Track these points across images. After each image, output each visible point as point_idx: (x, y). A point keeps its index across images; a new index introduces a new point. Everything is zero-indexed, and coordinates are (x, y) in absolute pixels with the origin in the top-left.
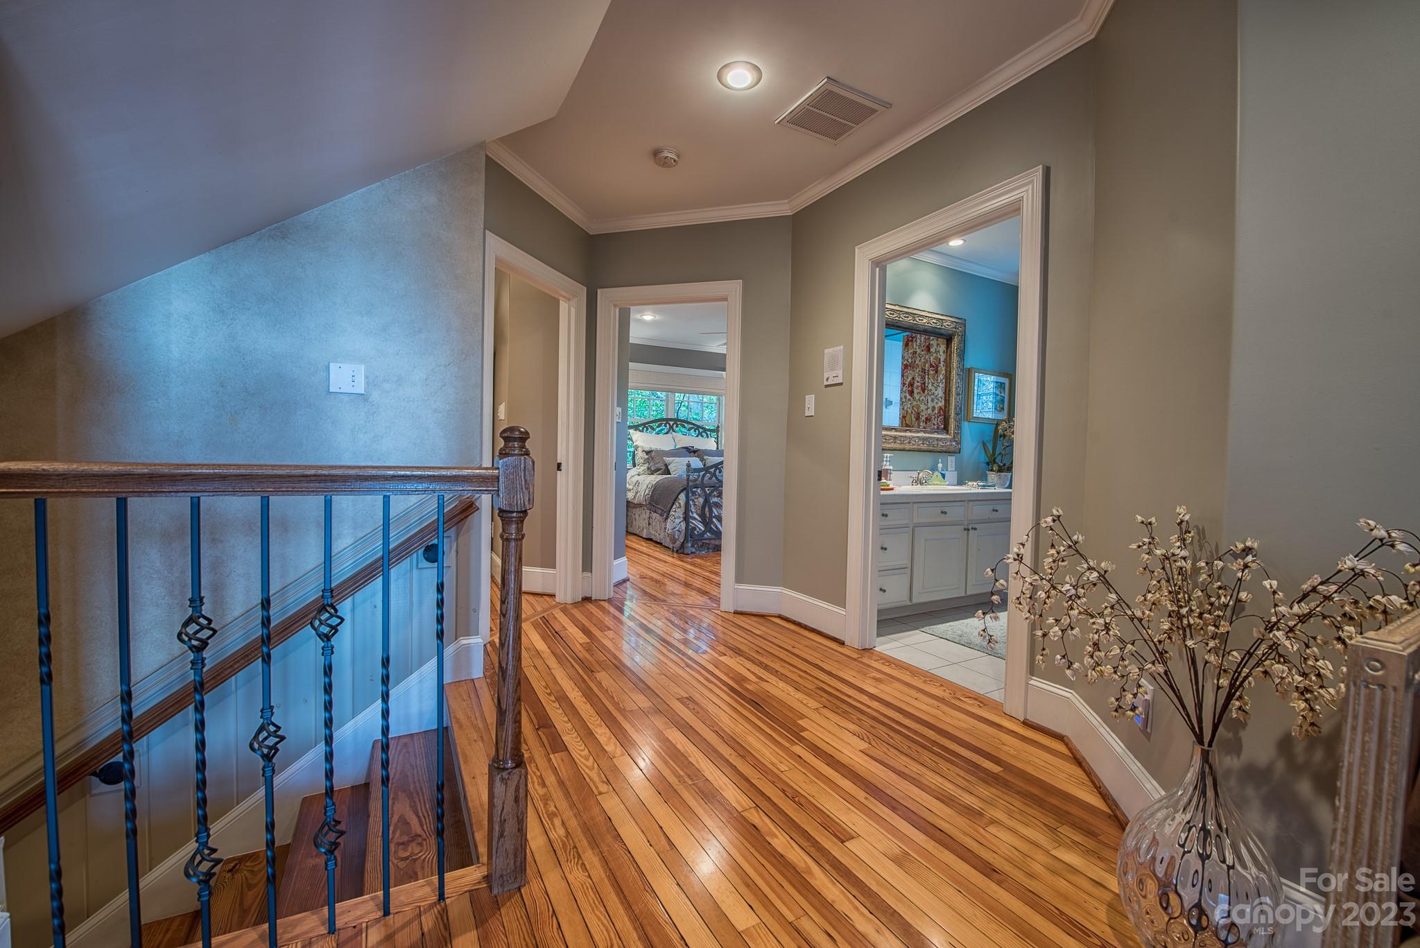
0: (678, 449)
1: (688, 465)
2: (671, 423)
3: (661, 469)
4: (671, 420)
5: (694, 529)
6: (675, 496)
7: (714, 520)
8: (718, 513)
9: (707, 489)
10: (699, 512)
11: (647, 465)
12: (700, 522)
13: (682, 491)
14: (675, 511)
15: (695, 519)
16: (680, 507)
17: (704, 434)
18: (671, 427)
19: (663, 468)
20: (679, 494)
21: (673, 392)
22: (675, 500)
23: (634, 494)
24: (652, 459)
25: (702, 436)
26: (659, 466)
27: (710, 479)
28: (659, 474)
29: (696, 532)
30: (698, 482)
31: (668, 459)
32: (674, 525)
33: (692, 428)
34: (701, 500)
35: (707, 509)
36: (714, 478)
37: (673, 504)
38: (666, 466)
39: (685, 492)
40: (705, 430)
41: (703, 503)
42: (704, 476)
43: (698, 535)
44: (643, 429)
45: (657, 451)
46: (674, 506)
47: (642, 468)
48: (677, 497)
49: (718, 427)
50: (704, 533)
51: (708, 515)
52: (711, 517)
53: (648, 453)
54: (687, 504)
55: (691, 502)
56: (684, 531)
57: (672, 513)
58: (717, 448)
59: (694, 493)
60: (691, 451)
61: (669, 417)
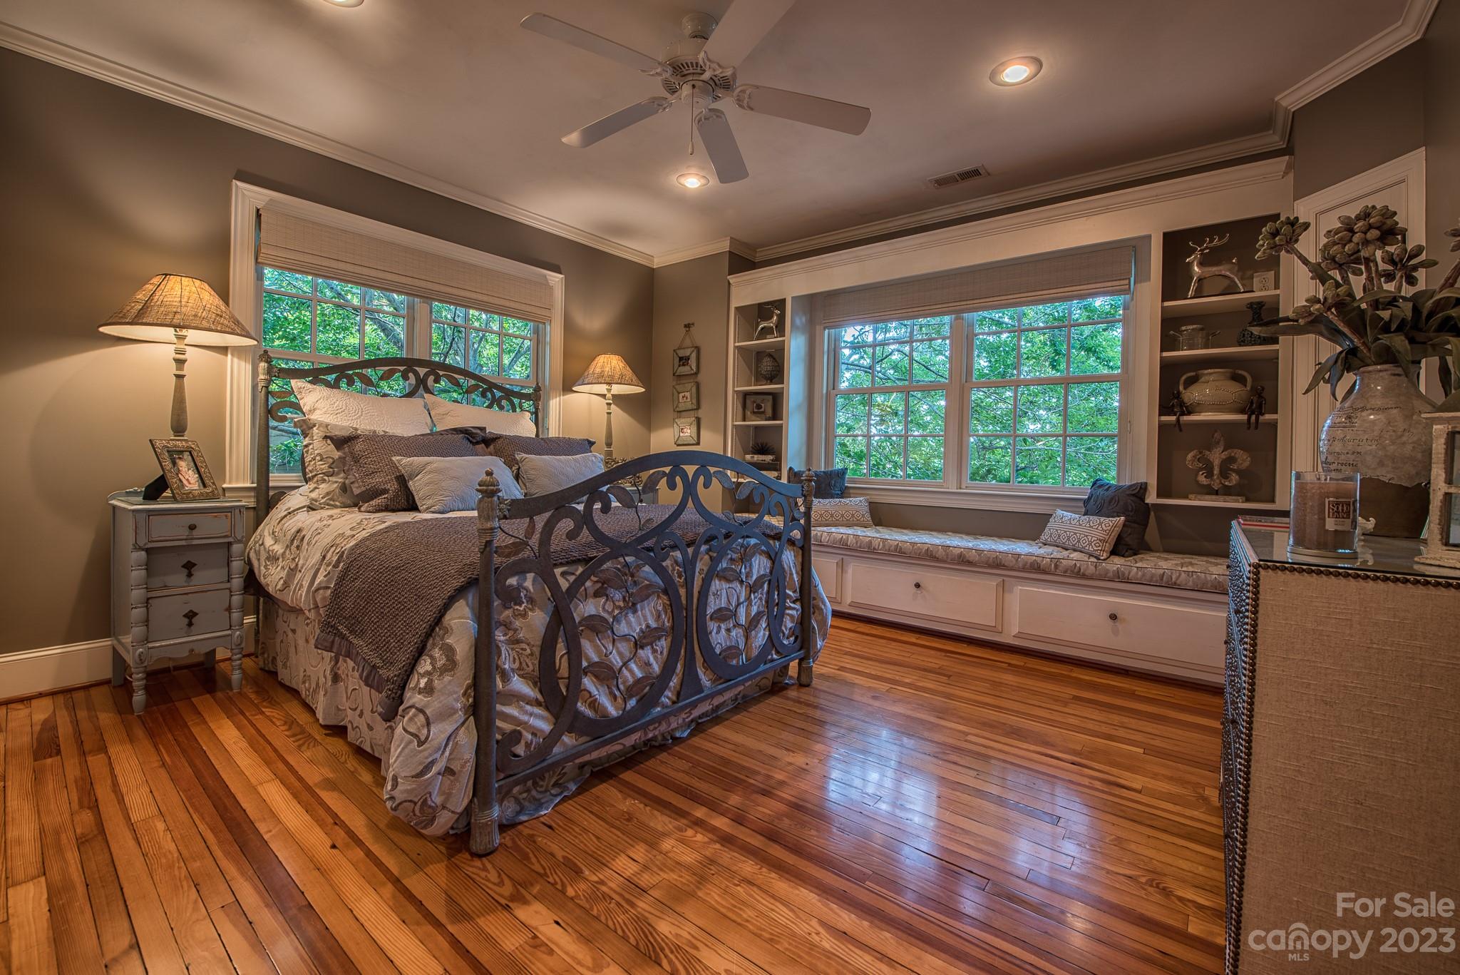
0: (441, 433)
1: (489, 490)
2: (422, 371)
3: (385, 491)
4: (421, 363)
5: (515, 737)
6: (430, 616)
7: (588, 682)
8: (598, 651)
9: (558, 571)
10: (532, 665)
11: (339, 479)
12: (538, 704)
13: (460, 592)
14: (429, 690)
15: (516, 698)
16: (451, 665)
17: (504, 403)
18: (422, 382)
19: (393, 486)
20: (447, 607)
21: (428, 297)
22: (430, 633)
23: (284, 574)
24: (356, 461)
25: (501, 408)
26: (376, 480)
27: (571, 535)
28: (379, 510)
29: (520, 750)
30: (526, 553)
31: (406, 460)
32: (425, 754)
33: (476, 387)
34: (538, 619)
35: (561, 649)
36: (585, 531)
37: (420, 651)
38: (402, 481)
39: (471, 596)
40: (509, 394)
41: (549, 627)
42: (549, 527)
43: (529, 757)
44: (337, 380)
45: (373, 438)
46: (425, 665)
47: (324, 487)
48: (438, 621)
49: (538, 389)
50: (553, 738)
51: (564, 671)
52: (577, 672)
53: (341, 442)
54: (484, 649)
55: (500, 636)
56: (470, 767)
57: (413, 698)
58: (537, 435)
59: (511, 597)
60: (477, 440)
61: (416, 356)
